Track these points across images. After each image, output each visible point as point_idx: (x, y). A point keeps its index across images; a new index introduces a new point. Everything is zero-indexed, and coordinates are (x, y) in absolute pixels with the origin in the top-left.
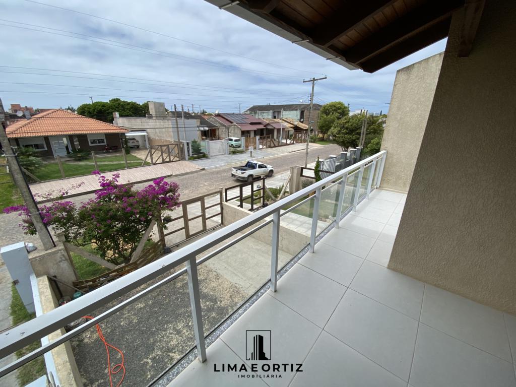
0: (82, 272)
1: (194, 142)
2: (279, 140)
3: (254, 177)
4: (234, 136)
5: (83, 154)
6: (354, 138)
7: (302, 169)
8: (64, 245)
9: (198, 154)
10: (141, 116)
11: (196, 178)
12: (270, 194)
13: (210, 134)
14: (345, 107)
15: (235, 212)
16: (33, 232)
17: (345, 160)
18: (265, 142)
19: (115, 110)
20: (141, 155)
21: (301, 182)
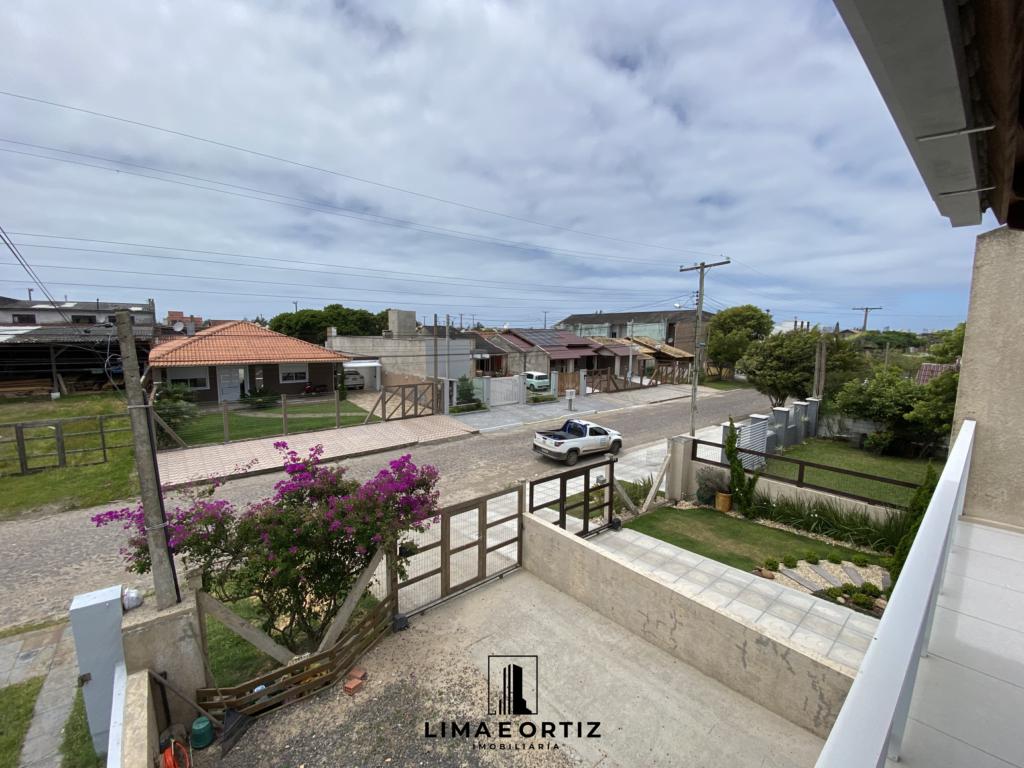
0: (220, 658)
1: (463, 380)
2: (626, 378)
3: (581, 453)
4: (535, 370)
5: (267, 398)
6: (798, 377)
7: (695, 442)
8: (197, 598)
9: (469, 402)
10: (373, 334)
11: (463, 451)
12: (625, 497)
13: (492, 365)
14: (762, 316)
15: (552, 540)
16: (143, 568)
17: (786, 426)
18: (598, 380)
19: (331, 323)
20: (366, 403)
21: (694, 475)
